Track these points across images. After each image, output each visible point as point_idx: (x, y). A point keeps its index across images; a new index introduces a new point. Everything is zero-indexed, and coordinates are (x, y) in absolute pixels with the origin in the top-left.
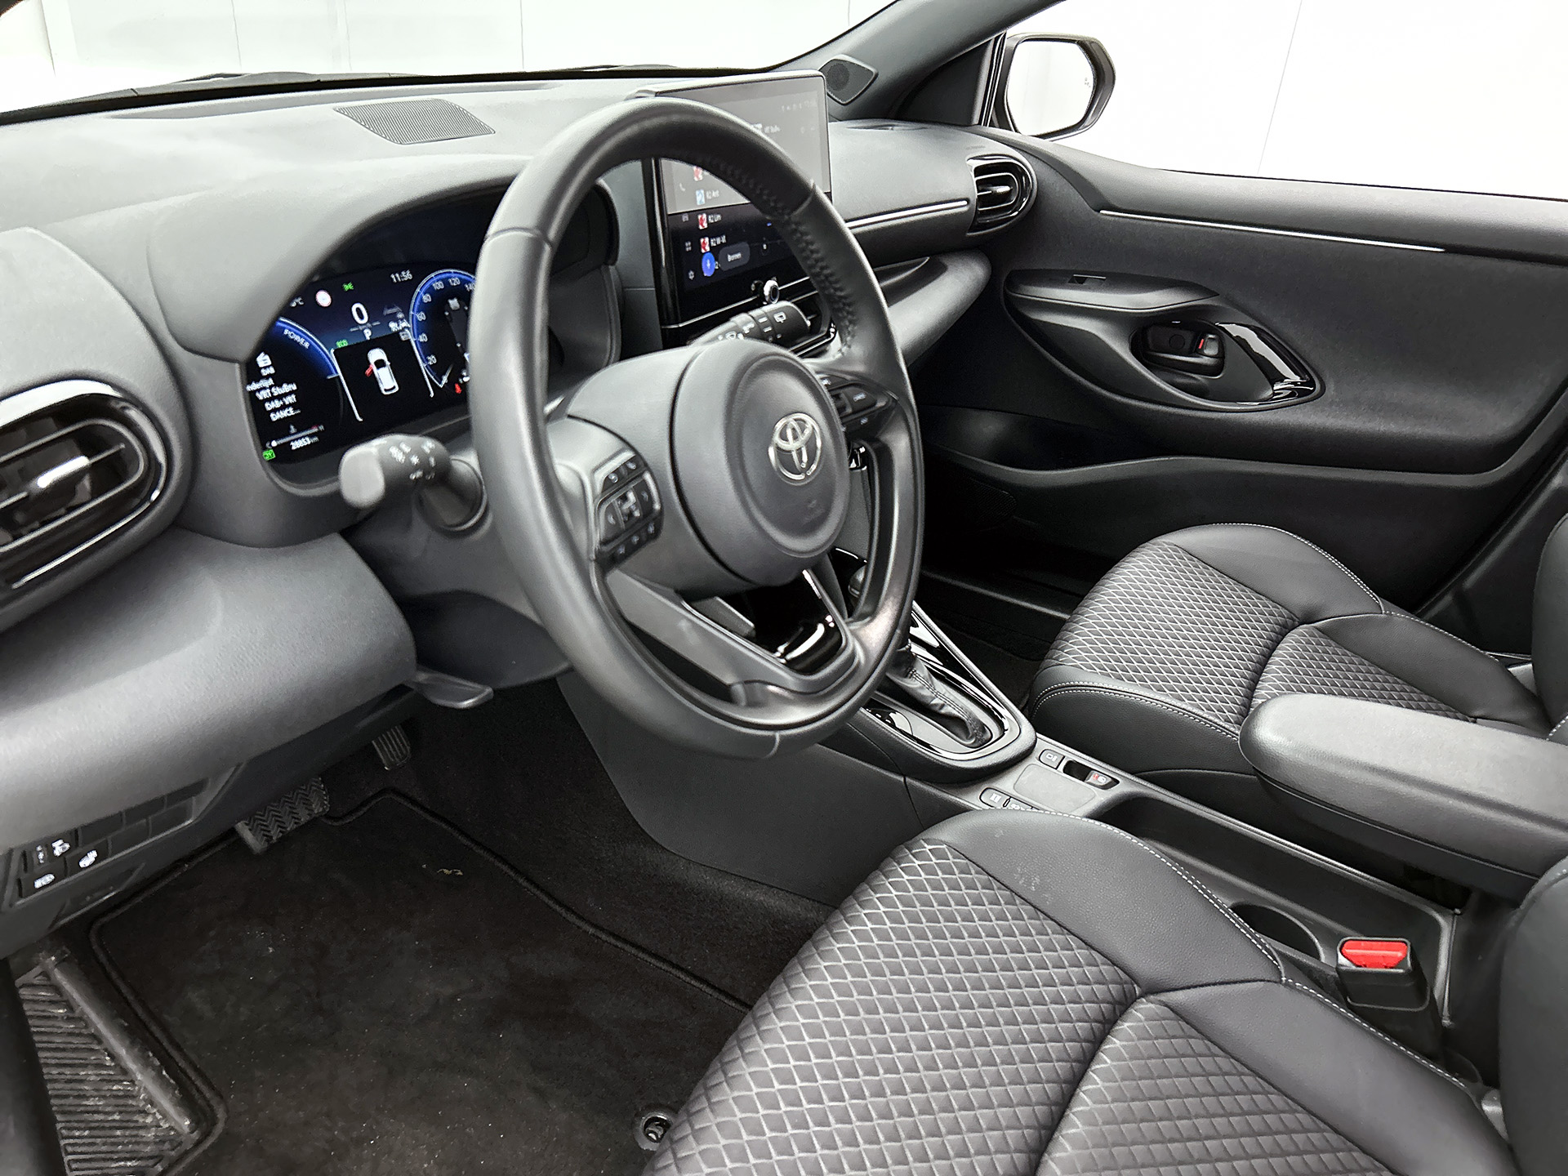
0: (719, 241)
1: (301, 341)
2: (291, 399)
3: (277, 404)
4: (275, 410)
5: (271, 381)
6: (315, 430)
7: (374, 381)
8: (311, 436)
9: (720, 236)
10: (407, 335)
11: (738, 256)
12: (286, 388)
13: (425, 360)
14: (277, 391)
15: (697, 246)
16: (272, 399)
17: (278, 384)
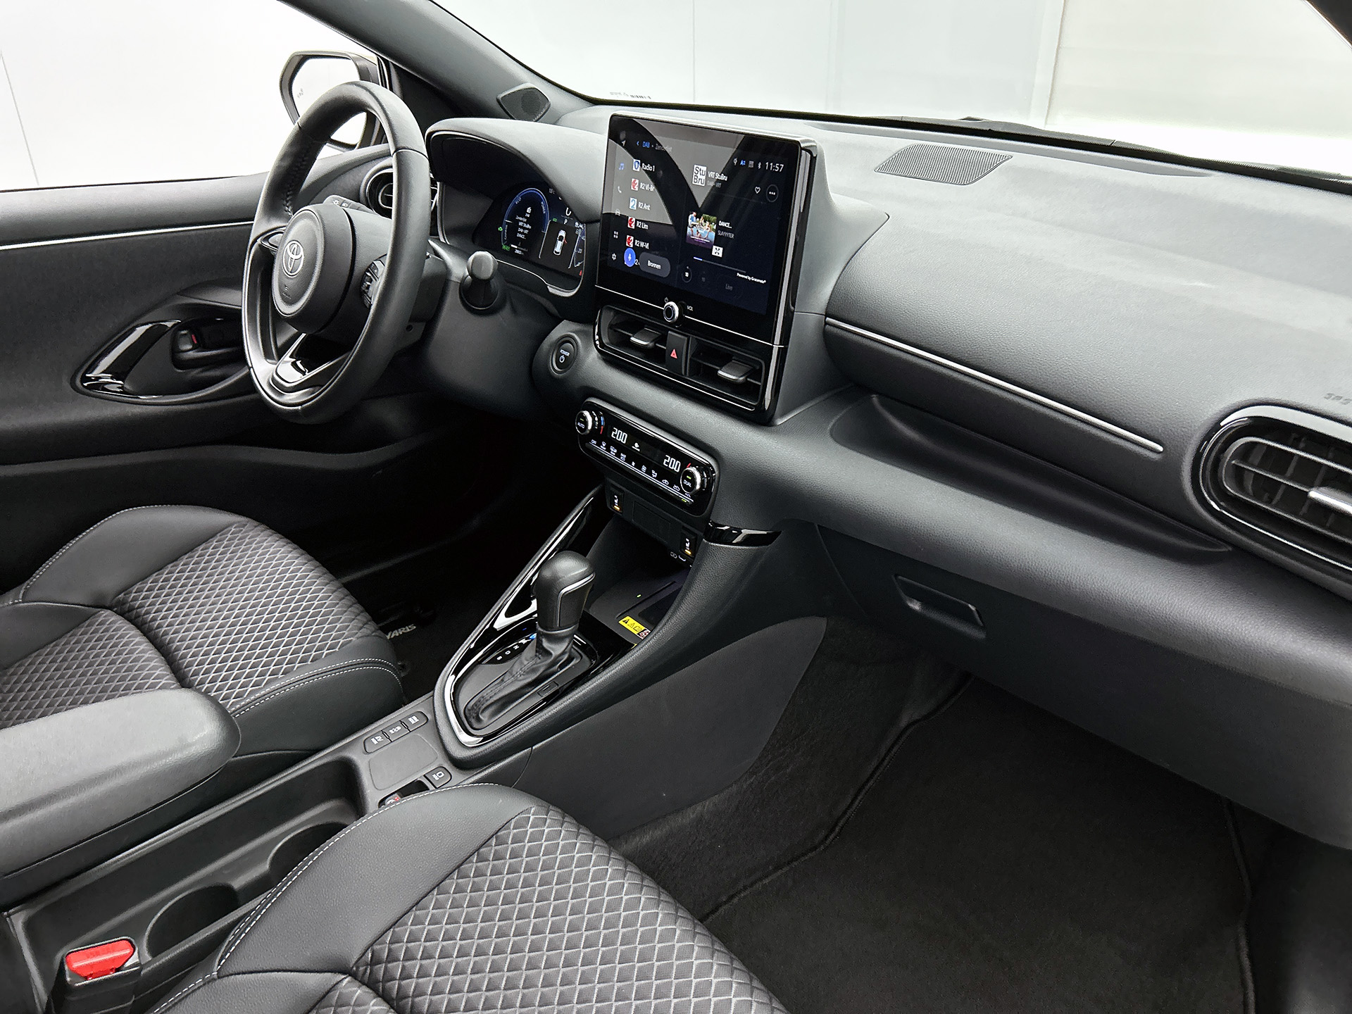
0: (642, 244)
1: (544, 209)
2: (526, 232)
3: (522, 230)
4: (520, 232)
5: (525, 220)
6: (524, 250)
7: (554, 245)
8: (522, 251)
9: (645, 241)
10: (579, 232)
11: (658, 267)
12: (528, 226)
13: (577, 249)
14: (525, 226)
15: (623, 239)
16: (522, 227)
17: (526, 223)
